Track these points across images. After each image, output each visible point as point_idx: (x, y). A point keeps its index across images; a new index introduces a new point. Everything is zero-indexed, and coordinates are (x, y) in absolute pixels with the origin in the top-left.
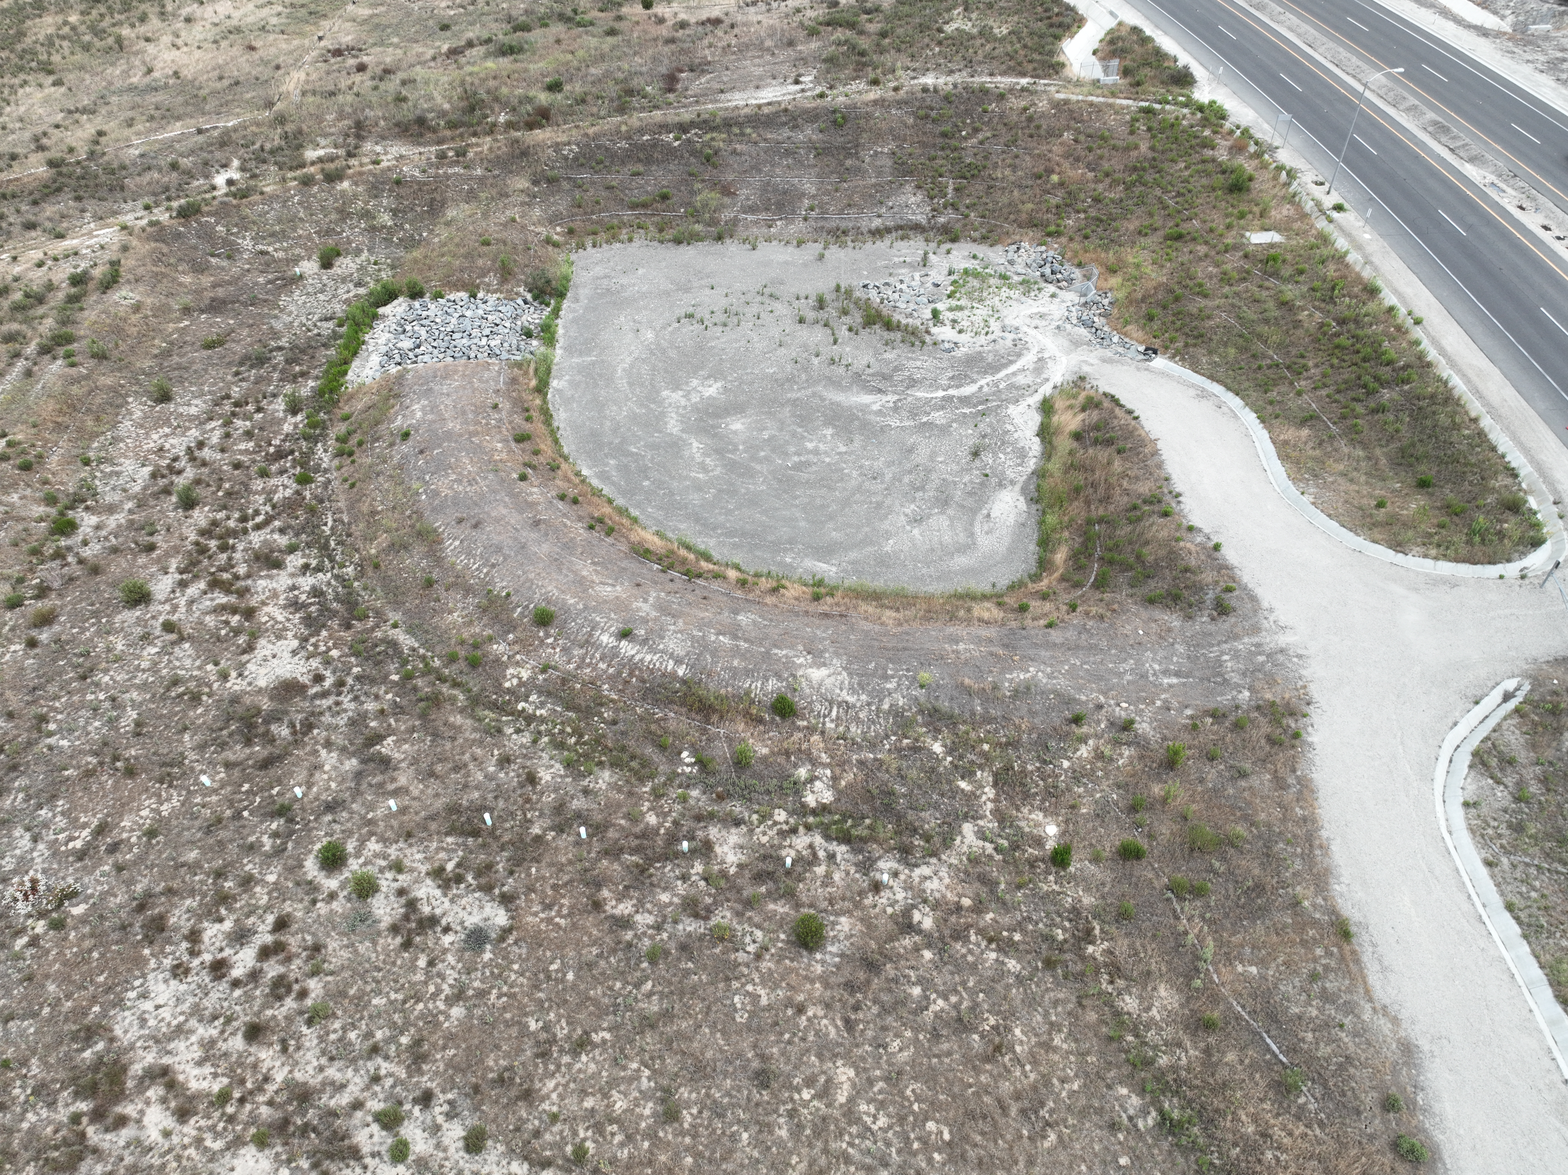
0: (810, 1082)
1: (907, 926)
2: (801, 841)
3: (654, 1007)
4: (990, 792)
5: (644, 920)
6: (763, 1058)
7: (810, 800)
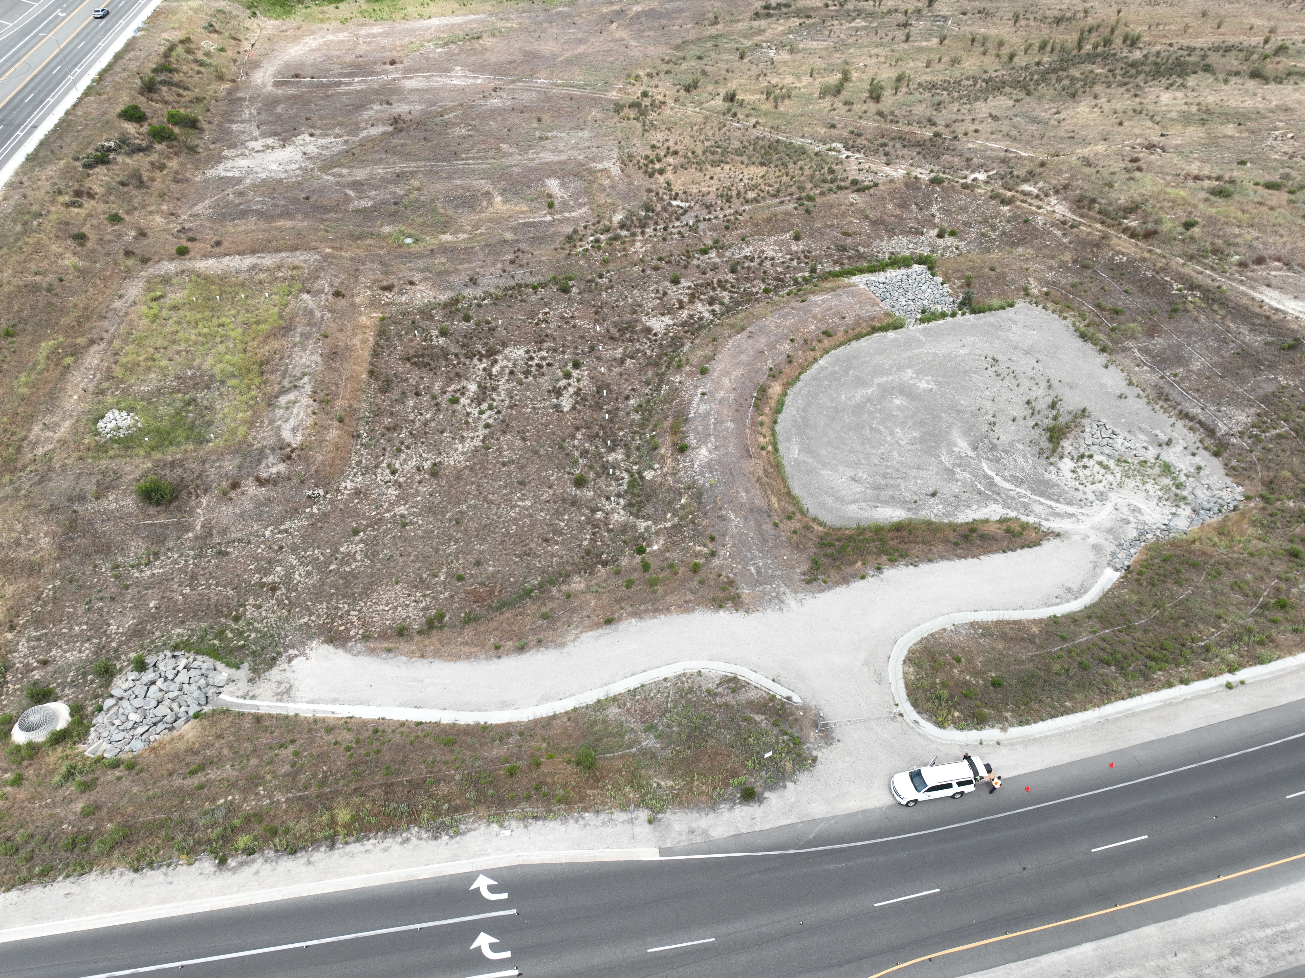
0: (523, 495)
1: (594, 511)
2: (624, 474)
3: (542, 452)
4: (669, 524)
5: (576, 442)
6: (529, 482)
7: (646, 473)
